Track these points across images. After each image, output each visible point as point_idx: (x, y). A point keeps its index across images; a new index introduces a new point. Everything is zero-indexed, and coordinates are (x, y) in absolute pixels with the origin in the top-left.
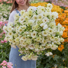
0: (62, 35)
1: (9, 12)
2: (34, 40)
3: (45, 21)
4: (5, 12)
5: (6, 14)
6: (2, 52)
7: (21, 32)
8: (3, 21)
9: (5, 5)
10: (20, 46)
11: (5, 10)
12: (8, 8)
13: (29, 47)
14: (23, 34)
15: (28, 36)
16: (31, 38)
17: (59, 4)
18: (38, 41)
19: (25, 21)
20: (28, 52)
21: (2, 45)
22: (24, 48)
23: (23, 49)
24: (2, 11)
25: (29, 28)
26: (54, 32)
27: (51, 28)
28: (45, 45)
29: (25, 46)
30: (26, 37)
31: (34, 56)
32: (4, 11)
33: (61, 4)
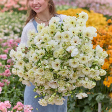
0: (103, 65)
1: (23, 24)
2: (58, 74)
3: (76, 42)
4: (16, 25)
5: (18, 27)
6: (14, 88)
7: (36, 61)
8: (13, 38)
9: (16, 13)
10: (36, 83)
11: (17, 21)
12: (21, 18)
13: (50, 85)
14: (39, 64)
15: (47, 67)
16: (52, 70)
17: (101, 11)
18: (63, 76)
19: (44, 43)
20: (49, 92)
21: (14, 78)
22: (42, 86)
23: (40, 87)
24: (12, 22)
25: (49, 54)
26: (90, 60)
27: (84, 53)
28: (76, 81)
29: (42, 83)
30: (45, 70)
31: (58, 99)
32: (14, 22)
33: (105, 11)
